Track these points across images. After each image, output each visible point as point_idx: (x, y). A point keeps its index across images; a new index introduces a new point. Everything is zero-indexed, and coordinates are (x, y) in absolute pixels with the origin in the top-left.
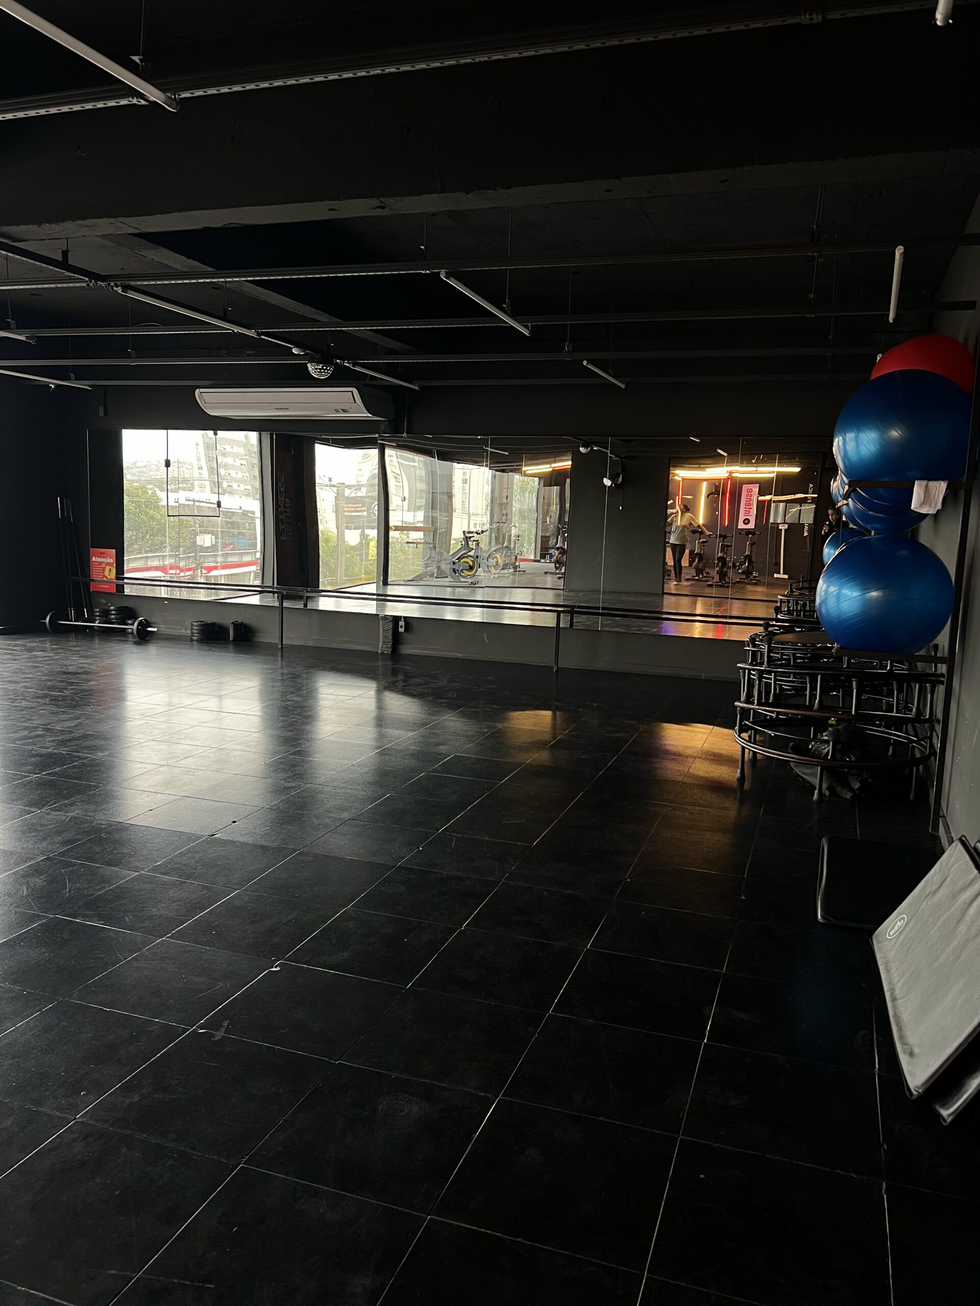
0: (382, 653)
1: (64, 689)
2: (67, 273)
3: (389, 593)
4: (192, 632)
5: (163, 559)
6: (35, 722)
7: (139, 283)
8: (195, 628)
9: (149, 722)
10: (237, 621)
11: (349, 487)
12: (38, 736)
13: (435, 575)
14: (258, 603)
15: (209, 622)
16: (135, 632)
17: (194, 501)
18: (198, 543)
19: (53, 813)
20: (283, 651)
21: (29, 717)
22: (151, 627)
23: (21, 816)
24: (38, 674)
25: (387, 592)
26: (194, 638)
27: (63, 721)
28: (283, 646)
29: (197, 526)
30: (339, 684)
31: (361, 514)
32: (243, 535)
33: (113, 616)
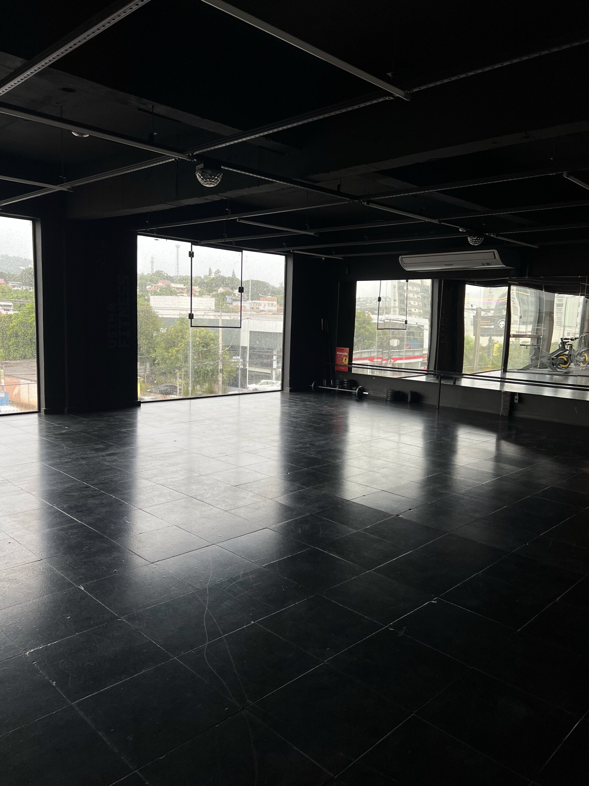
0: (502, 416)
1: (320, 423)
2: (339, 197)
3: (507, 377)
4: (387, 395)
5: (371, 353)
6: (306, 440)
7: (376, 199)
8: (389, 393)
9: (364, 445)
10: (413, 391)
11: (484, 310)
12: (307, 448)
13: (538, 366)
14: (424, 380)
15: (397, 390)
16: (357, 394)
17: (390, 320)
18: (391, 344)
19: (314, 490)
20: (438, 409)
21: (303, 437)
22: (365, 392)
23: (298, 490)
24: (308, 414)
25: (506, 376)
26: (388, 399)
27: (320, 440)
28: (440, 407)
29: (391, 334)
30: (474, 433)
31: (490, 327)
32: (416, 339)
33: (345, 385)
